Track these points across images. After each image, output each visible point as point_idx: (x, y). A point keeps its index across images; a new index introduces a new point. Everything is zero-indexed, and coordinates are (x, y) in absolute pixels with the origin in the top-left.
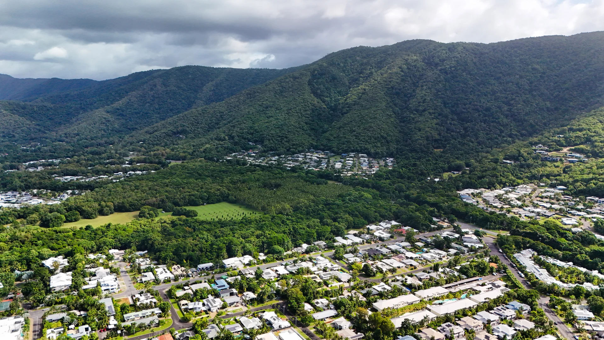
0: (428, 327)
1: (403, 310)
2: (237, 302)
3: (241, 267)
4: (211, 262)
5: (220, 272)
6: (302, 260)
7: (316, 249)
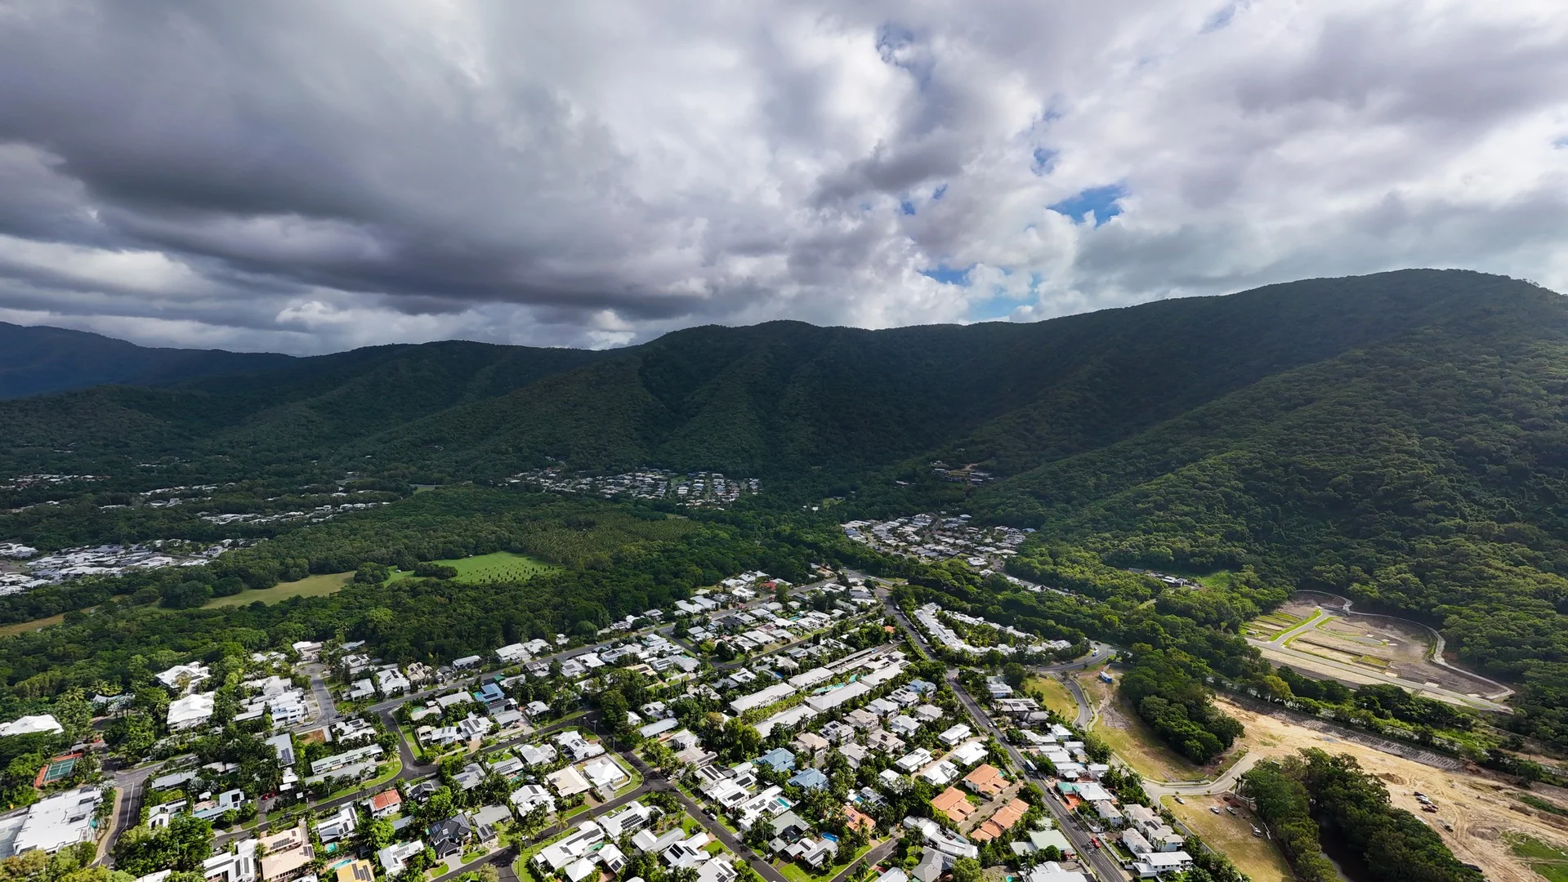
0: (807, 731)
1: (772, 710)
2: (517, 721)
3: (527, 659)
4: (478, 654)
5: (492, 670)
6: (626, 643)
7: (648, 622)
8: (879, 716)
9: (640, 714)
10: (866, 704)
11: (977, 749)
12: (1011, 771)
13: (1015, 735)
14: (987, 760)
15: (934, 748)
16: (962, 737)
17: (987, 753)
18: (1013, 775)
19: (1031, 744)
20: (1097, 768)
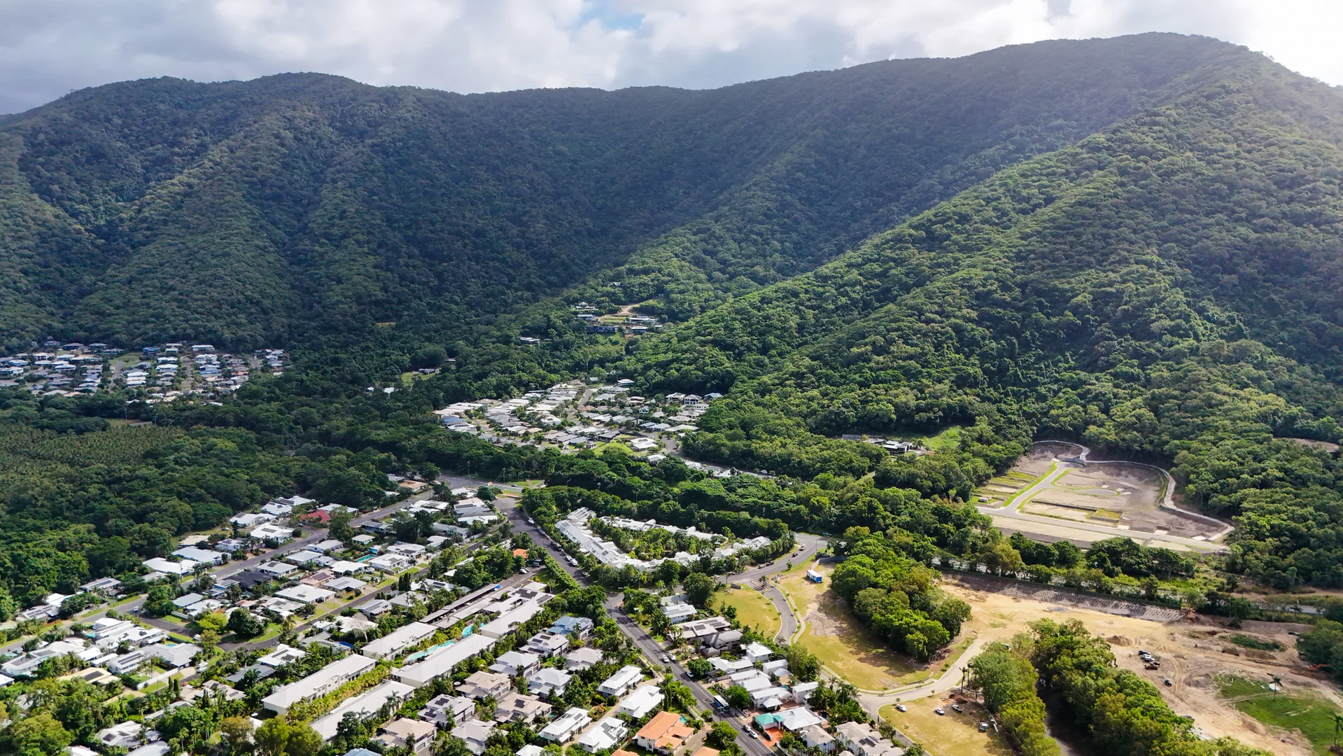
0: (398, 717)
1: (338, 696)
6: (50, 639)
7: (92, 601)
8: (510, 677)
10: (490, 663)
11: (652, 695)
12: (695, 714)
13: (699, 666)
14: (664, 706)
15: (593, 704)
16: (631, 683)
17: (663, 697)
18: (698, 718)
19: (720, 674)
20: (804, 688)
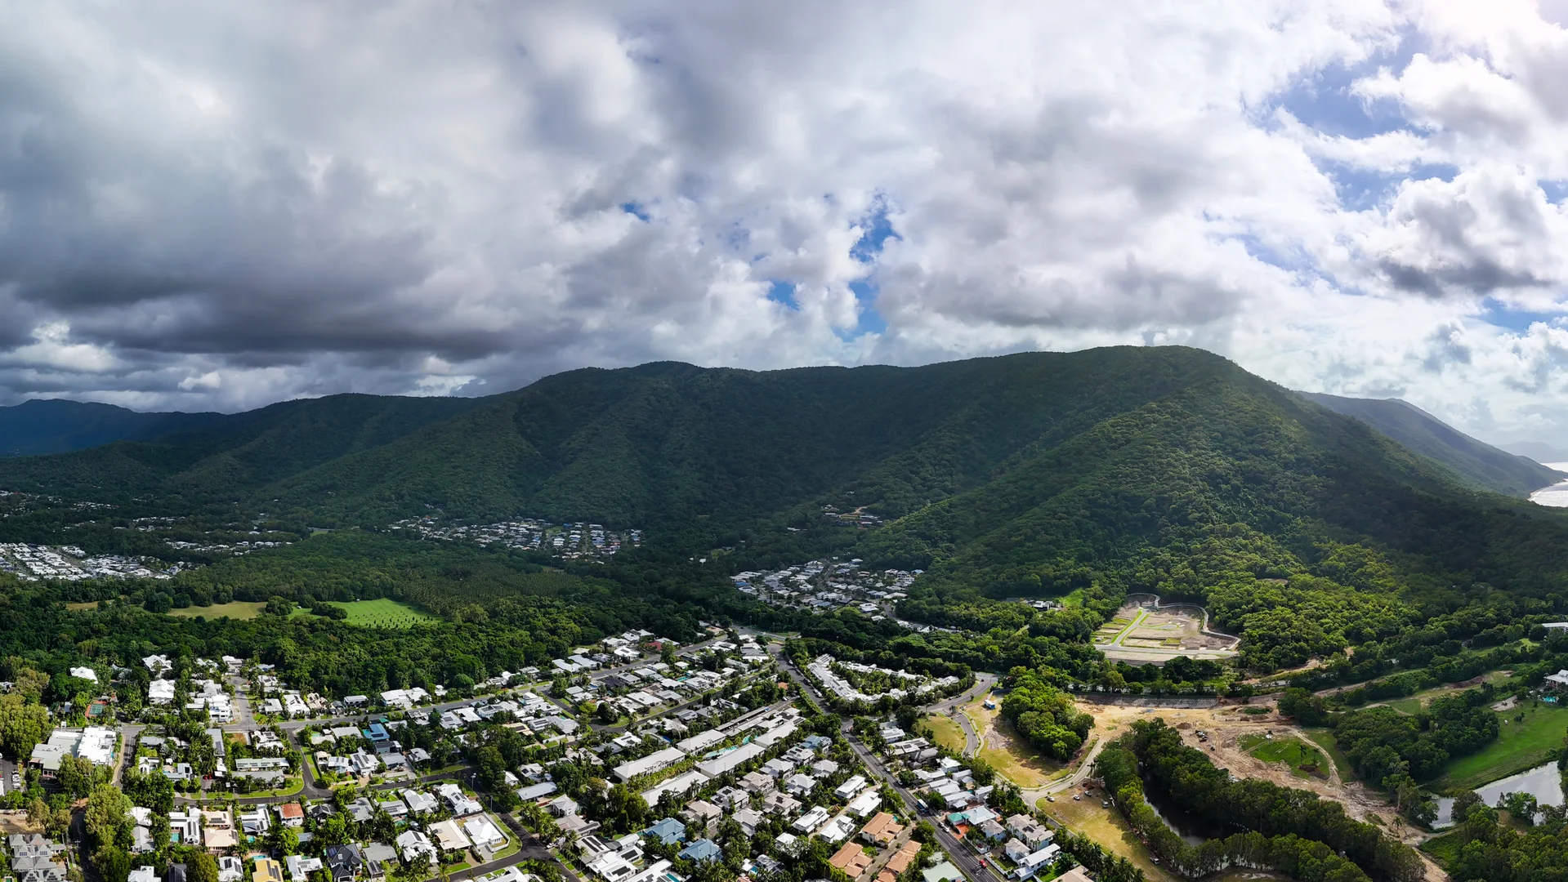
0: (698, 799)
1: (660, 776)
2: (401, 764)
3: (408, 707)
4: (365, 694)
5: (377, 712)
6: (502, 699)
7: (524, 680)
8: (774, 778)
9: (517, 774)
10: (761, 766)
11: (873, 799)
12: (904, 814)
13: (907, 777)
14: (881, 808)
15: (831, 804)
16: (858, 789)
17: (881, 800)
18: (906, 818)
19: (922, 782)
20: (984, 791)
